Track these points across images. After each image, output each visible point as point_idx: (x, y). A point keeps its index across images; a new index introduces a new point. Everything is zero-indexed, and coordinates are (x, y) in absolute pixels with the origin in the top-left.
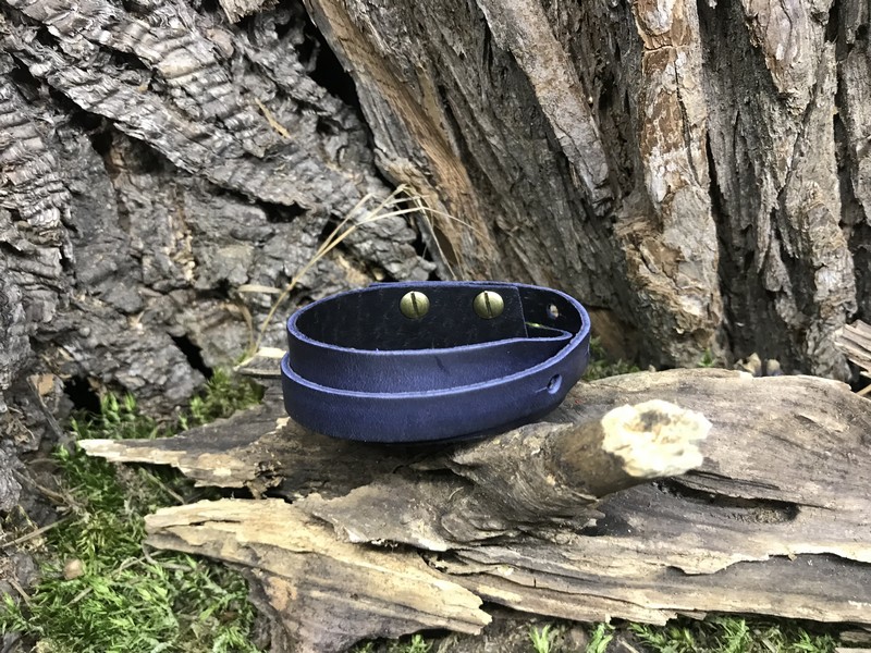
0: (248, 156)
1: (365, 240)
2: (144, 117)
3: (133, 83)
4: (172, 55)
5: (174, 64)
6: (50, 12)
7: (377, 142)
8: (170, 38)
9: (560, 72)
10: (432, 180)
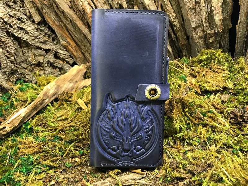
0: (41, 42)
1: (61, 55)
2: (25, 37)
3: (23, 32)
4: (28, 28)
5: (29, 29)
6: (11, 22)
7: (60, 40)
8: (28, 25)
9: (80, 22)
10: (69, 45)
